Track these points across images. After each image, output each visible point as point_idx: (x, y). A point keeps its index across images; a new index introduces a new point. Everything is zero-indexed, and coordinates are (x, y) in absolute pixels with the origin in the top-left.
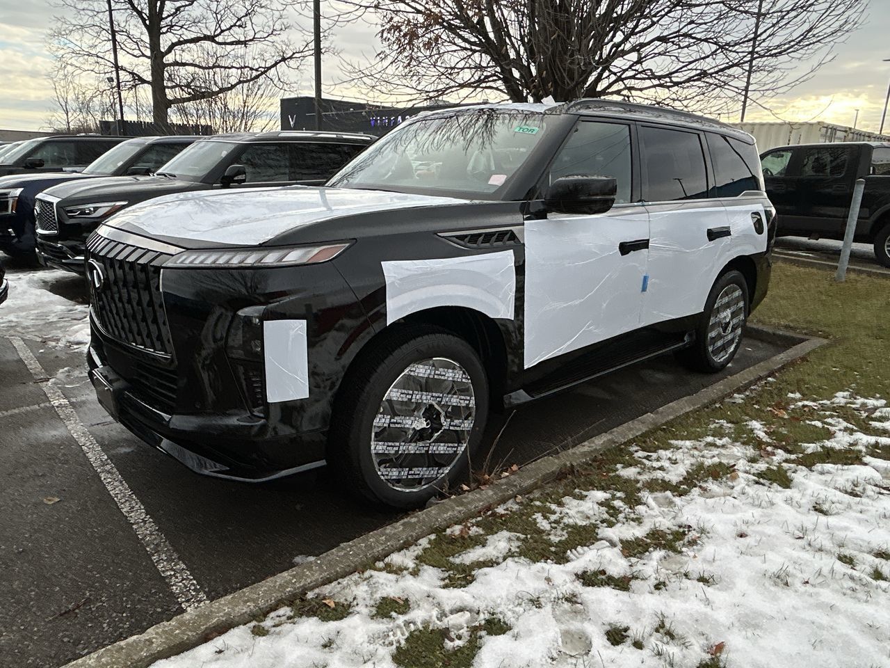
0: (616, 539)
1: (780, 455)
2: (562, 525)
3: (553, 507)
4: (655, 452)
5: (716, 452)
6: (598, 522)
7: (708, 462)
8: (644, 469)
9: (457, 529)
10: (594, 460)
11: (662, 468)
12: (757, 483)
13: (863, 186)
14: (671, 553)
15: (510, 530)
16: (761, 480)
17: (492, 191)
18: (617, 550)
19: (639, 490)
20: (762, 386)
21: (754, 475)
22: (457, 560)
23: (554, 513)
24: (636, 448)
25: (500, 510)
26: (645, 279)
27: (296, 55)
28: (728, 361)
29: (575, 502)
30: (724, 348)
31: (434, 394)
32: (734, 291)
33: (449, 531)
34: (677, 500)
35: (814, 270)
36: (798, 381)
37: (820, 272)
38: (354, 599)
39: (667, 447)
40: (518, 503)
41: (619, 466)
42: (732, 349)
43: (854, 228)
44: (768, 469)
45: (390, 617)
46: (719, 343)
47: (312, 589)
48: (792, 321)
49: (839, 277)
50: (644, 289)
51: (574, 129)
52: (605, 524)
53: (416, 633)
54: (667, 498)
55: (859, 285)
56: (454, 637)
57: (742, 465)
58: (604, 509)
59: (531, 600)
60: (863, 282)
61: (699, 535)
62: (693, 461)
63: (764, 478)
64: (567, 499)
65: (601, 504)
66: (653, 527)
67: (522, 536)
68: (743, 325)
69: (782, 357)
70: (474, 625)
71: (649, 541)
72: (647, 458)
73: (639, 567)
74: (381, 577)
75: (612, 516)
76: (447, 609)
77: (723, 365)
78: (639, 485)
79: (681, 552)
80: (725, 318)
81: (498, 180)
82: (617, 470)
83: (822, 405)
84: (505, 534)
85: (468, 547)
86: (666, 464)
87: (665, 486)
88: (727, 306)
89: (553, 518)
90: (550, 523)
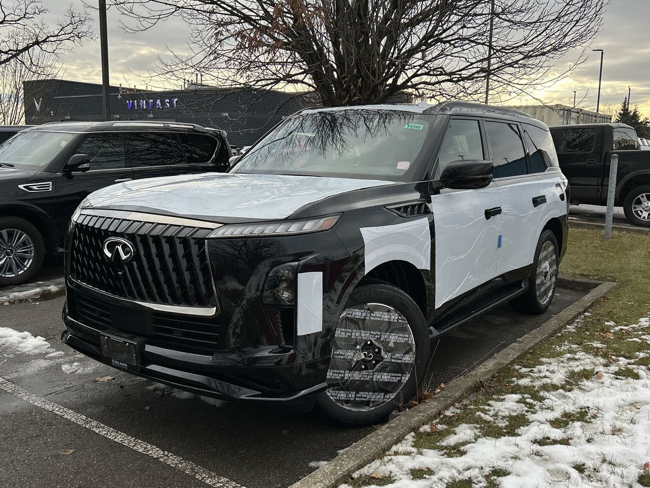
0: (543, 420)
1: (623, 361)
2: (500, 417)
3: (487, 408)
4: (534, 367)
5: (578, 363)
6: (524, 412)
7: (577, 370)
8: (533, 379)
9: (426, 428)
10: (493, 377)
11: (545, 377)
12: (617, 379)
13: (617, 160)
14: (585, 424)
15: (466, 423)
16: (618, 377)
17: (402, 174)
18: (548, 425)
19: (538, 391)
20: (583, 319)
21: (611, 373)
22: (444, 444)
23: (489, 410)
24: (520, 367)
25: (448, 413)
26: (500, 237)
27: (52, 39)
28: (549, 303)
29: (499, 403)
30: (546, 292)
31: (372, 333)
32: (549, 247)
33: (421, 430)
34: (568, 394)
35: (585, 230)
36: (609, 313)
37: (590, 231)
38: (391, 472)
39: (542, 364)
40: (458, 408)
41: (514, 379)
42: (550, 294)
43: (614, 193)
44: (620, 369)
45: (425, 478)
46: (543, 289)
47: (354, 472)
48: (584, 270)
49: (607, 234)
50: (499, 246)
51: (448, 126)
52: (530, 413)
53: (449, 483)
54: (560, 394)
55: (624, 240)
56: (476, 482)
57: (601, 369)
58: (522, 405)
59: (512, 457)
60: (626, 238)
61: (597, 411)
62: (566, 370)
63: (619, 375)
64: (490, 402)
65: (518, 402)
66: (563, 411)
67: (478, 426)
68: (556, 273)
69: (588, 298)
70: (484, 475)
71: (564, 419)
72: (531, 371)
73: (569, 432)
74: (400, 459)
75: (531, 408)
76: (461, 469)
77: (547, 307)
78: (536, 388)
79: (591, 422)
80: (545, 268)
81: (404, 166)
82: (514, 382)
83: (633, 328)
84: (464, 426)
85: (444, 436)
86: (548, 374)
87: (555, 387)
88: (546, 259)
89: (491, 413)
90: (491, 416)
